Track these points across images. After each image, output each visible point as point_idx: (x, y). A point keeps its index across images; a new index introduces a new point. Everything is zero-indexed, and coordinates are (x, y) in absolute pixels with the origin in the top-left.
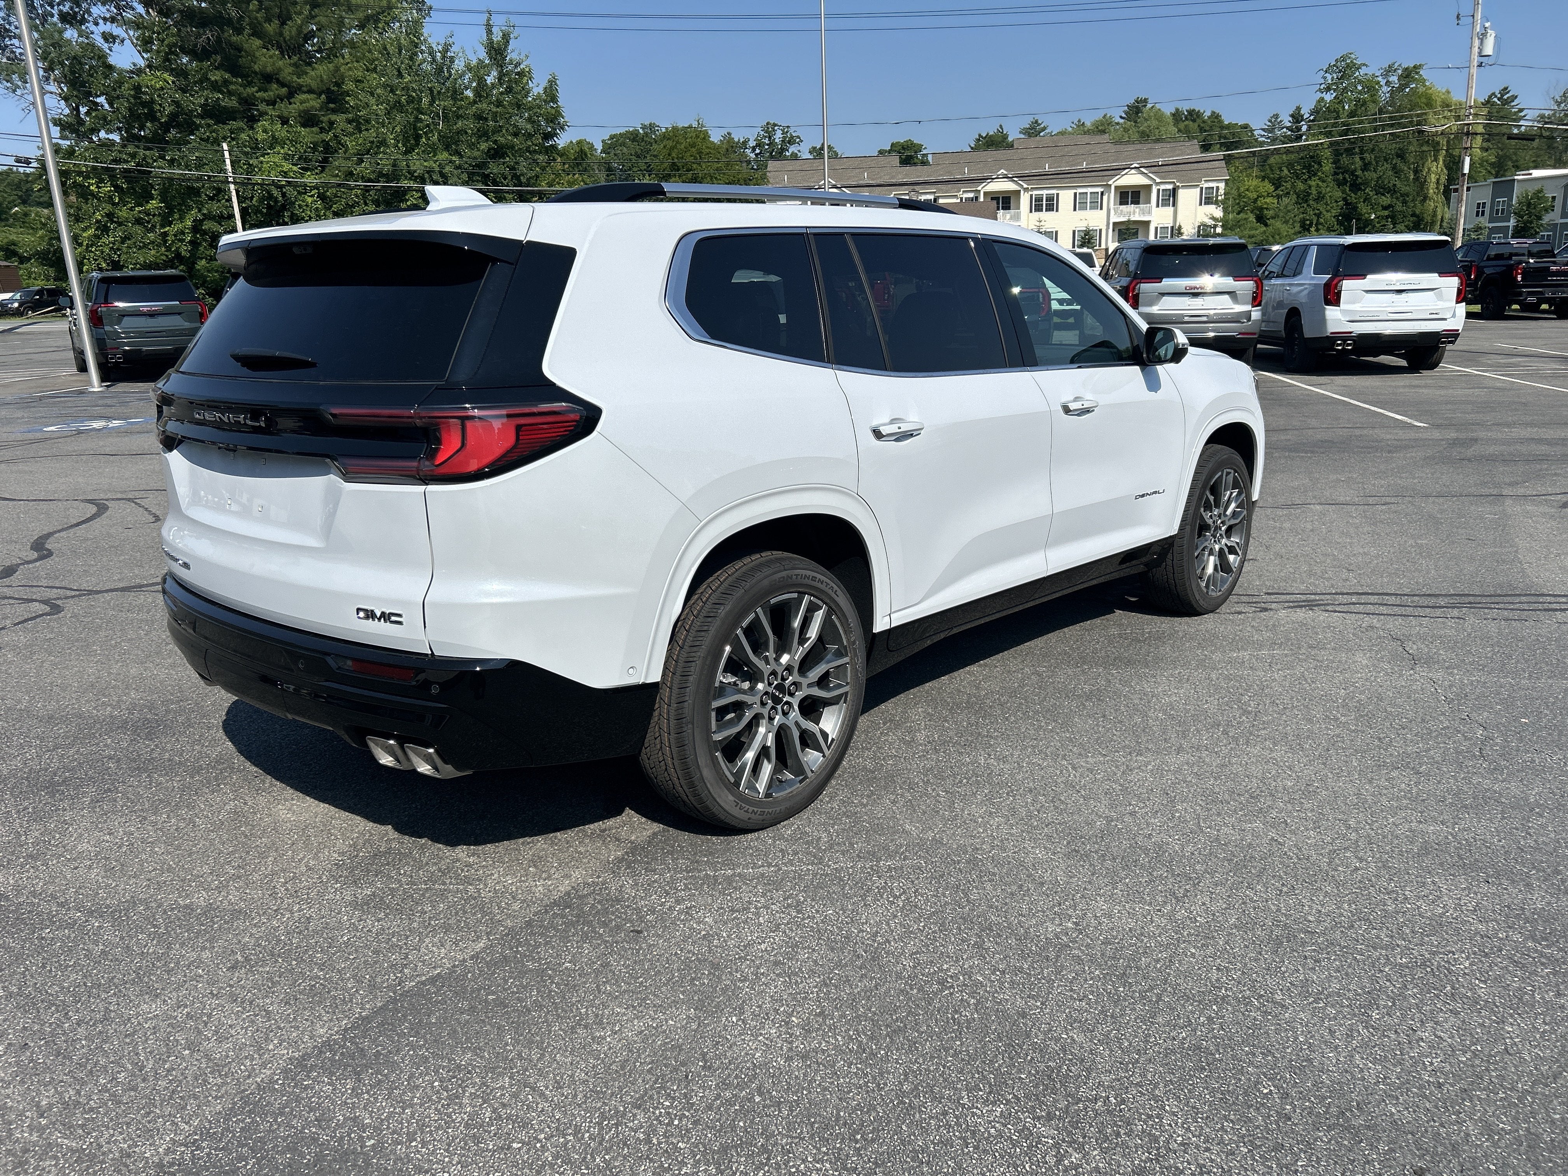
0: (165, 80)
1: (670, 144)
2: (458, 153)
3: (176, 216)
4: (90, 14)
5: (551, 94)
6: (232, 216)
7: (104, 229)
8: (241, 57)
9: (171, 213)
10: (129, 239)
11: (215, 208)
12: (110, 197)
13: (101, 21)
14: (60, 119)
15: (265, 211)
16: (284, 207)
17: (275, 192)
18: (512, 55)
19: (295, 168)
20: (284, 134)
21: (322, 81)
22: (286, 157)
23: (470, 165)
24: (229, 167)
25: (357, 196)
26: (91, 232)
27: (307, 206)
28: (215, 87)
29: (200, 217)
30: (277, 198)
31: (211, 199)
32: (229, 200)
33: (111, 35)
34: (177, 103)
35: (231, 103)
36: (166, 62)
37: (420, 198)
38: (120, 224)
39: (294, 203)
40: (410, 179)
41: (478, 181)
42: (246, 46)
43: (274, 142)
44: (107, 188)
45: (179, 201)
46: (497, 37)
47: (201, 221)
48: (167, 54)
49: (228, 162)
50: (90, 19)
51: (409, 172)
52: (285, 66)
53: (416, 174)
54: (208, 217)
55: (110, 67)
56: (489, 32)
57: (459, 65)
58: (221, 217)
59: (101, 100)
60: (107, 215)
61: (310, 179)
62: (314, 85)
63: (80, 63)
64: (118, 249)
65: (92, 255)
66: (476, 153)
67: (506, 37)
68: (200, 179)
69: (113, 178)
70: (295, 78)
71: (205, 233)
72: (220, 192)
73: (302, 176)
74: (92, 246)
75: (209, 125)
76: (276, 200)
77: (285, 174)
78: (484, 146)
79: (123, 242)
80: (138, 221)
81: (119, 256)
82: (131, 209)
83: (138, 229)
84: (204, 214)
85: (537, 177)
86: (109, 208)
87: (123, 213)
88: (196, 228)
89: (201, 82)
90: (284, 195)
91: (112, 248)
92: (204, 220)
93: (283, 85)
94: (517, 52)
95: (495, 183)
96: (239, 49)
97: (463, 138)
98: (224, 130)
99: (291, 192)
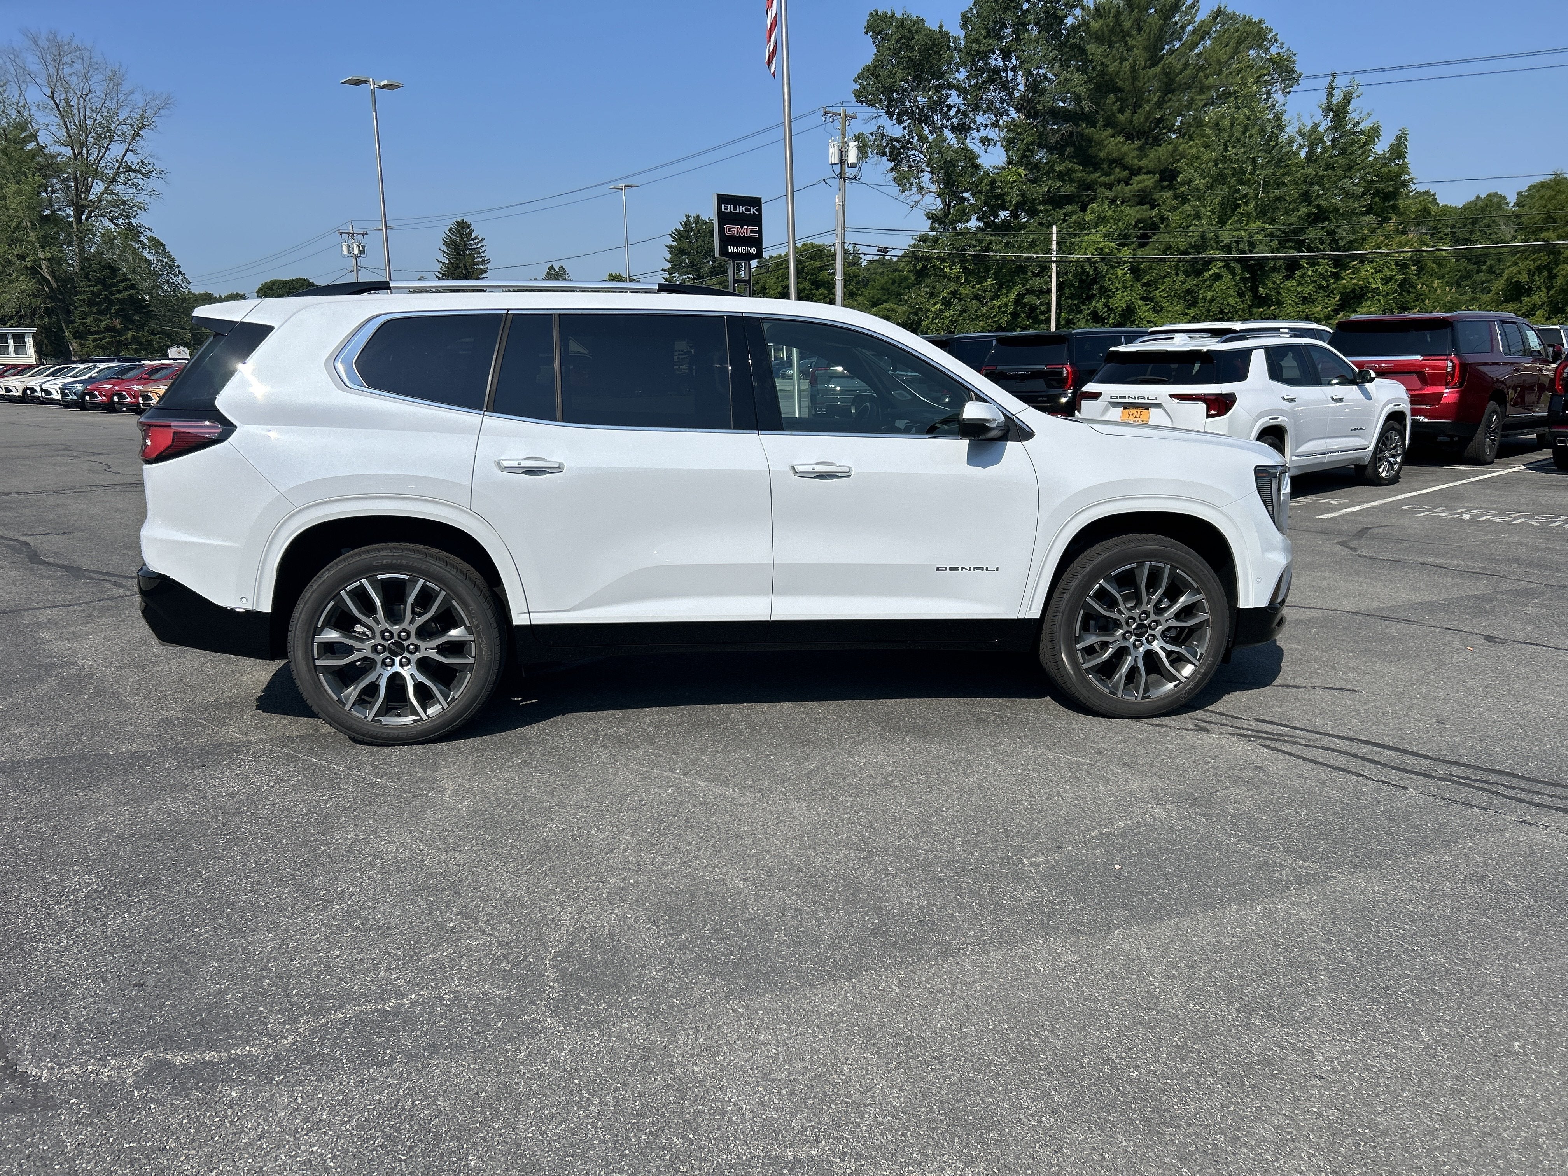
0: (1019, 174)
1: (1550, 193)
2: (1272, 221)
3: (1004, 291)
4: (975, 122)
5: (1398, 150)
6: (1049, 291)
7: (947, 304)
8: (1091, 147)
9: (1000, 288)
10: (966, 312)
11: (1037, 283)
12: (958, 277)
13: (982, 128)
14: (932, 214)
15: (1077, 284)
16: (1094, 281)
17: (1088, 268)
18: (1353, 115)
19: (1112, 244)
20: (1110, 213)
21: (1159, 161)
22: (1106, 236)
23: (1283, 232)
24: (1054, 246)
25: (1170, 267)
26: (937, 307)
27: (1117, 278)
28: (1061, 176)
29: (1023, 291)
30: (1089, 272)
31: (1036, 275)
32: (1050, 276)
33: (986, 138)
34: (1024, 194)
35: (1069, 189)
36: (1024, 159)
37: (1223, 267)
38: (960, 300)
39: (1105, 276)
40: (1217, 249)
41: (1290, 248)
42: (1095, 137)
43: (1102, 220)
44: (957, 269)
45: (1008, 278)
46: (1337, 99)
47: (1023, 295)
48: (1025, 151)
49: (1054, 243)
50: (975, 127)
51: (1217, 243)
52: (1129, 150)
53: (1222, 244)
54: (1031, 292)
55: (977, 167)
56: (1330, 94)
57: (1290, 131)
58: (1041, 292)
59: (966, 195)
60: (952, 292)
61: (1125, 254)
62: (1151, 165)
63: (954, 165)
64: (956, 321)
65: (935, 326)
66: (1293, 219)
67: (1347, 99)
68: (1028, 259)
69: (963, 261)
70: (1136, 161)
71: (1025, 305)
72: (1044, 269)
73: (1119, 251)
74: (936, 318)
75: (1047, 211)
76: (1088, 275)
77: (1101, 251)
78: (1303, 211)
79: (960, 316)
80: (976, 297)
81: (955, 327)
82: (973, 287)
83: (975, 304)
84: (1027, 290)
85: (1364, 239)
86: (954, 286)
87: (964, 291)
88: (1018, 302)
89: (1048, 173)
90: (1096, 269)
91: (951, 320)
92: (1026, 294)
93: (1125, 168)
94: (1358, 111)
95: (1310, 249)
96: (1090, 140)
97: (1282, 205)
98: (1059, 213)
99: (1103, 267)
